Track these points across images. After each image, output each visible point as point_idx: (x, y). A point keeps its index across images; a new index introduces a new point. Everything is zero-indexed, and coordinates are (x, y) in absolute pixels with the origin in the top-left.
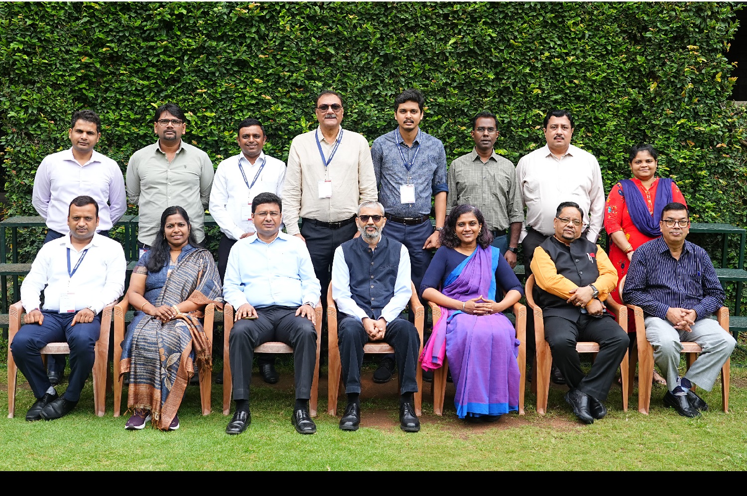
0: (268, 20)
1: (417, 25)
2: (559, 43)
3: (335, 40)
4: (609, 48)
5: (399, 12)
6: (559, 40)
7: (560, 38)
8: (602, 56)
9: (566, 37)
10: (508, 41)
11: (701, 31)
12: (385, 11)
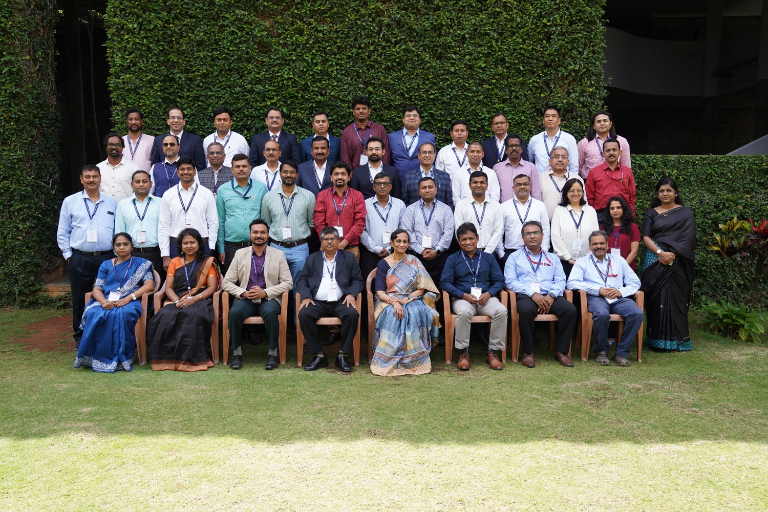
0: (289, 105)
1: (391, 106)
2: (488, 116)
3: (334, 117)
4: (523, 118)
5: (378, 96)
6: (488, 114)
7: (489, 112)
8: (519, 124)
9: (493, 112)
10: (453, 115)
11: (584, 106)
12: (369, 95)
